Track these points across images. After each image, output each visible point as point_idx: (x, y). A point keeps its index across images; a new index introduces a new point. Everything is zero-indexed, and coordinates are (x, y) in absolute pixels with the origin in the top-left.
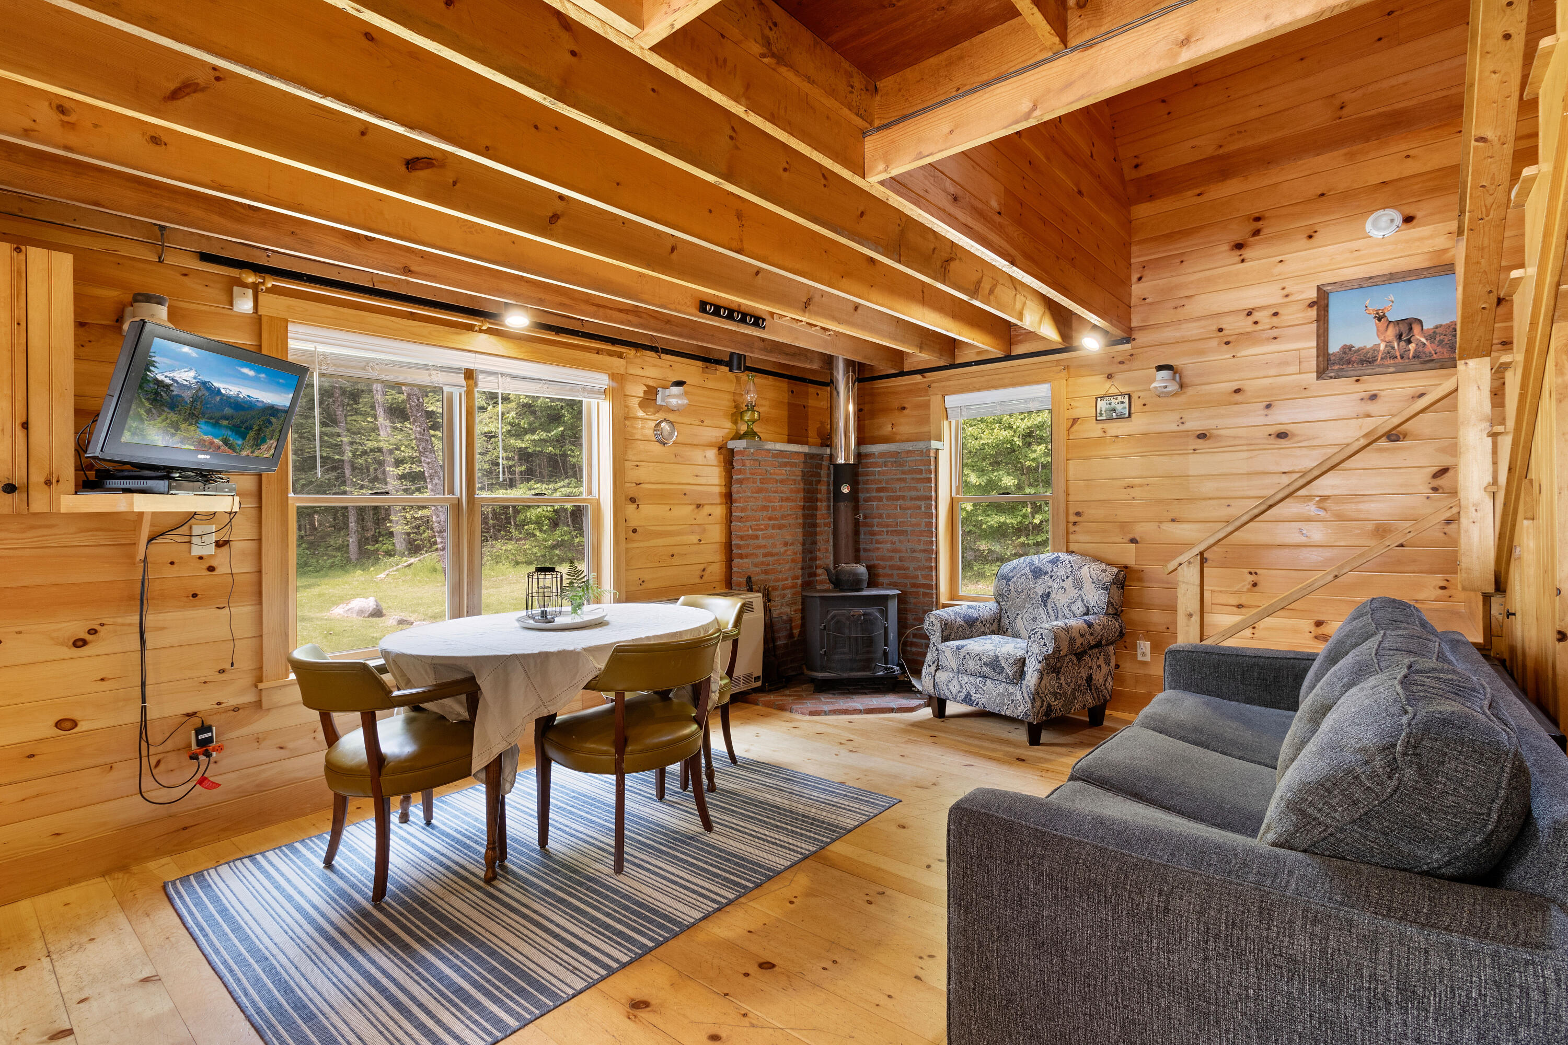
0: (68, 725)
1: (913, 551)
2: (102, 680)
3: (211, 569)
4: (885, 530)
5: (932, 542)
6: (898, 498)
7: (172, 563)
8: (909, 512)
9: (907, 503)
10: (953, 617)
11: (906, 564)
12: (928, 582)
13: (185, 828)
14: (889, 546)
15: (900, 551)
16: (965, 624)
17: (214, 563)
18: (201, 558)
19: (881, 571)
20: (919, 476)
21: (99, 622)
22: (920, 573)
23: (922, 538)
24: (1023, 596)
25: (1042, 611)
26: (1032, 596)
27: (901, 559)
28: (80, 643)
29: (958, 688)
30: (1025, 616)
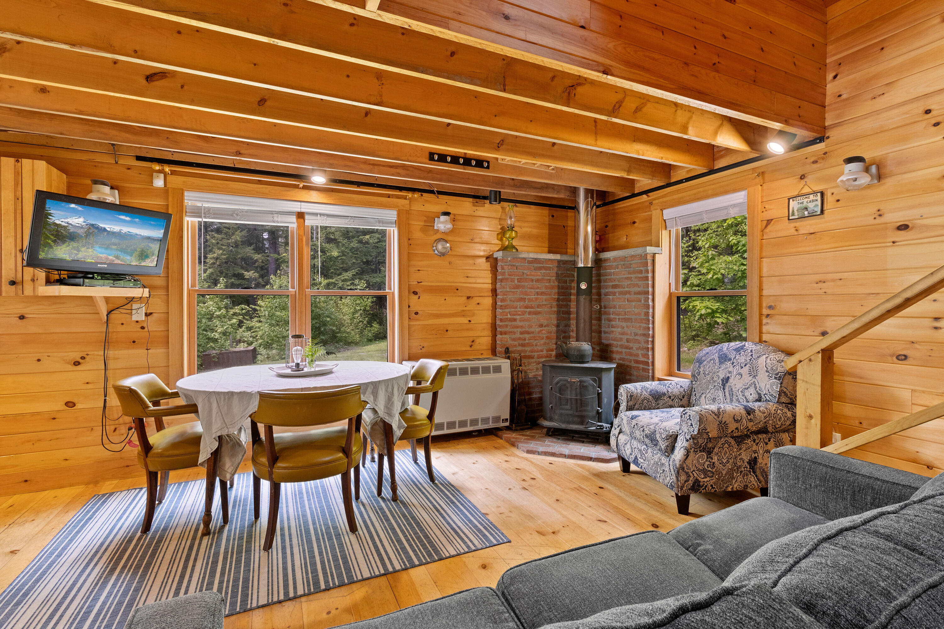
0: (71, 405)
1: (636, 334)
2: (87, 383)
3: (143, 328)
4: (617, 317)
5: (649, 328)
6: (625, 293)
7: (122, 324)
8: (633, 304)
9: (633, 297)
10: (639, 391)
11: (631, 345)
12: (646, 360)
13: (127, 466)
14: (619, 330)
15: (627, 334)
16: (651, 398)
17: (145, 325)
18: (137, 322)
19: (614, 349)
20: (640, 276)
21: (86, 353)
22: (640, 352)
23: (641, 324)
24: (708, 378)
25: (721, 393)
26: (715, 379)
27: (628, 341)
28: (77, 364)
29: (630, 450)
30: (707, 396)
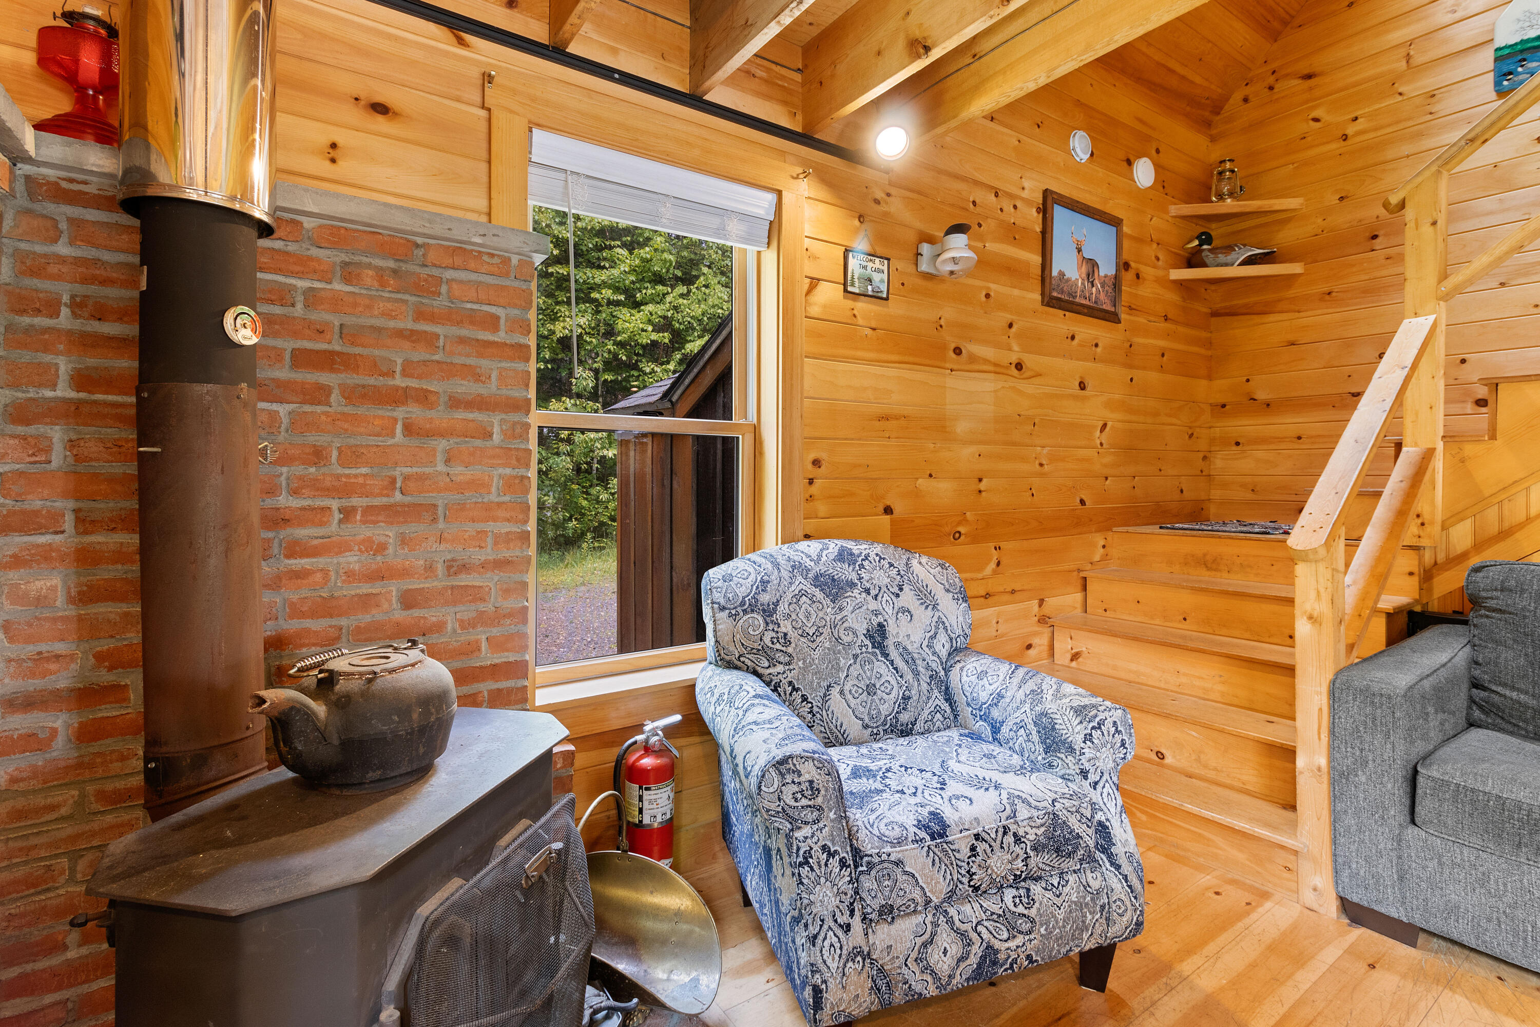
1: (455, 567)
4: (335, 504)
6: (398, 397)
8: (442, 445)
9: (438, 416)
11: (431, 615)
12: (512, 657)
14: (352, 560)
15: (404, 573)
20: (486, 336)
22: (481, 635)
23: (490, 526)
27: (408, 601)
30: (847, 688)
